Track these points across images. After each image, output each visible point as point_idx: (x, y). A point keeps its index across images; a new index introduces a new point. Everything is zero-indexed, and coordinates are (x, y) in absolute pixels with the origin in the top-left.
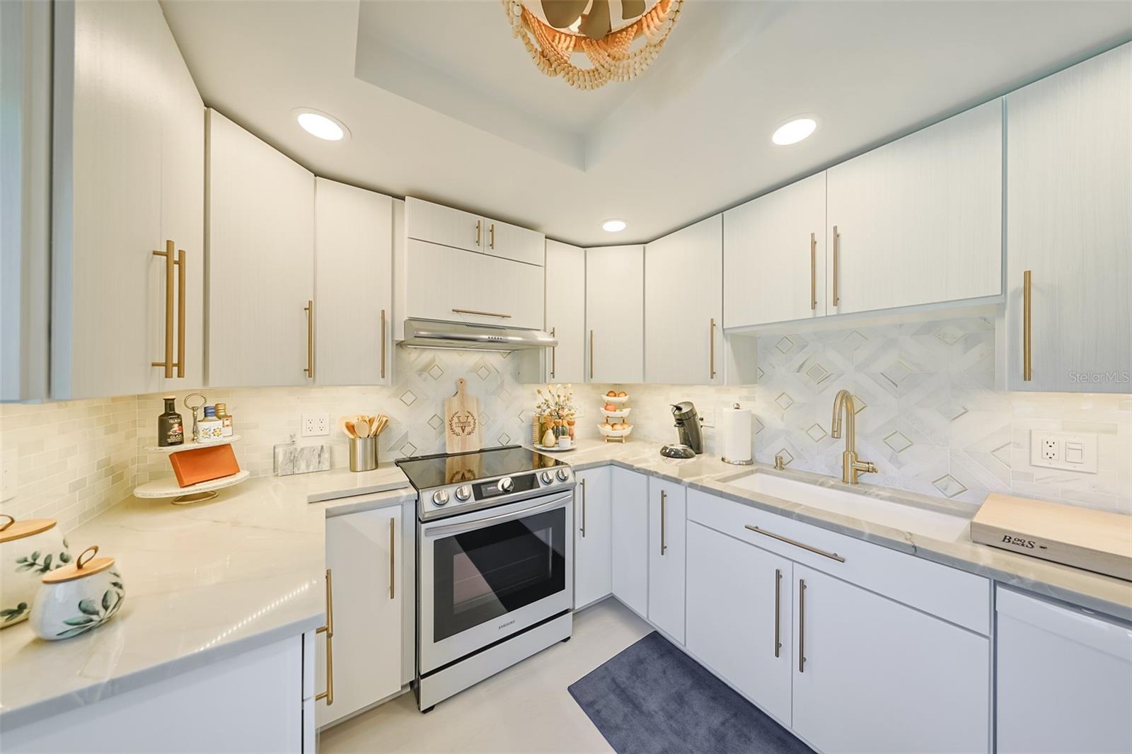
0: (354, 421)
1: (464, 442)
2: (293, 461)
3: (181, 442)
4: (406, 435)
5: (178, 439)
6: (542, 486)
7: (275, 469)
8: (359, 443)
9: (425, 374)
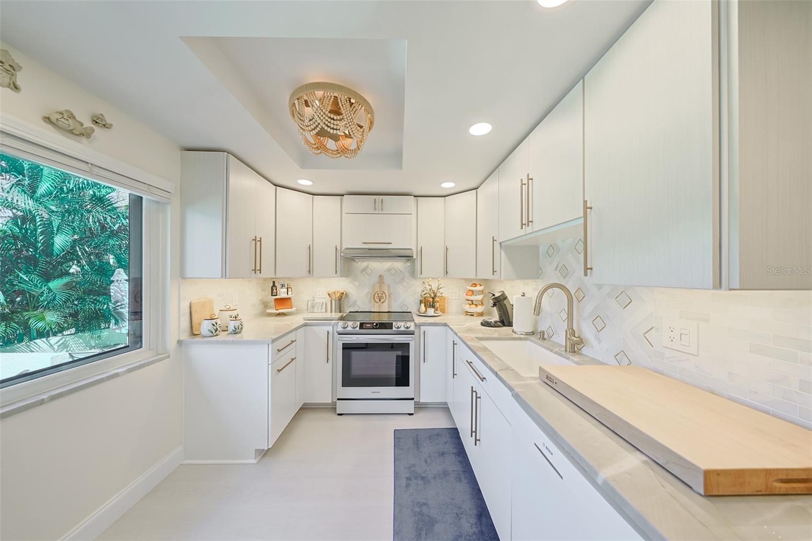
0: (330, 293)
1: (380, 307)
2: (313, 307)
3: (276, 295)
4: (356, 301)
5: (275, 294)
6: (394, 329)
7: (307, 310)
8: (333, 302)
9: (364, 273)
